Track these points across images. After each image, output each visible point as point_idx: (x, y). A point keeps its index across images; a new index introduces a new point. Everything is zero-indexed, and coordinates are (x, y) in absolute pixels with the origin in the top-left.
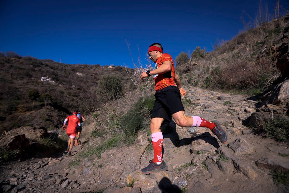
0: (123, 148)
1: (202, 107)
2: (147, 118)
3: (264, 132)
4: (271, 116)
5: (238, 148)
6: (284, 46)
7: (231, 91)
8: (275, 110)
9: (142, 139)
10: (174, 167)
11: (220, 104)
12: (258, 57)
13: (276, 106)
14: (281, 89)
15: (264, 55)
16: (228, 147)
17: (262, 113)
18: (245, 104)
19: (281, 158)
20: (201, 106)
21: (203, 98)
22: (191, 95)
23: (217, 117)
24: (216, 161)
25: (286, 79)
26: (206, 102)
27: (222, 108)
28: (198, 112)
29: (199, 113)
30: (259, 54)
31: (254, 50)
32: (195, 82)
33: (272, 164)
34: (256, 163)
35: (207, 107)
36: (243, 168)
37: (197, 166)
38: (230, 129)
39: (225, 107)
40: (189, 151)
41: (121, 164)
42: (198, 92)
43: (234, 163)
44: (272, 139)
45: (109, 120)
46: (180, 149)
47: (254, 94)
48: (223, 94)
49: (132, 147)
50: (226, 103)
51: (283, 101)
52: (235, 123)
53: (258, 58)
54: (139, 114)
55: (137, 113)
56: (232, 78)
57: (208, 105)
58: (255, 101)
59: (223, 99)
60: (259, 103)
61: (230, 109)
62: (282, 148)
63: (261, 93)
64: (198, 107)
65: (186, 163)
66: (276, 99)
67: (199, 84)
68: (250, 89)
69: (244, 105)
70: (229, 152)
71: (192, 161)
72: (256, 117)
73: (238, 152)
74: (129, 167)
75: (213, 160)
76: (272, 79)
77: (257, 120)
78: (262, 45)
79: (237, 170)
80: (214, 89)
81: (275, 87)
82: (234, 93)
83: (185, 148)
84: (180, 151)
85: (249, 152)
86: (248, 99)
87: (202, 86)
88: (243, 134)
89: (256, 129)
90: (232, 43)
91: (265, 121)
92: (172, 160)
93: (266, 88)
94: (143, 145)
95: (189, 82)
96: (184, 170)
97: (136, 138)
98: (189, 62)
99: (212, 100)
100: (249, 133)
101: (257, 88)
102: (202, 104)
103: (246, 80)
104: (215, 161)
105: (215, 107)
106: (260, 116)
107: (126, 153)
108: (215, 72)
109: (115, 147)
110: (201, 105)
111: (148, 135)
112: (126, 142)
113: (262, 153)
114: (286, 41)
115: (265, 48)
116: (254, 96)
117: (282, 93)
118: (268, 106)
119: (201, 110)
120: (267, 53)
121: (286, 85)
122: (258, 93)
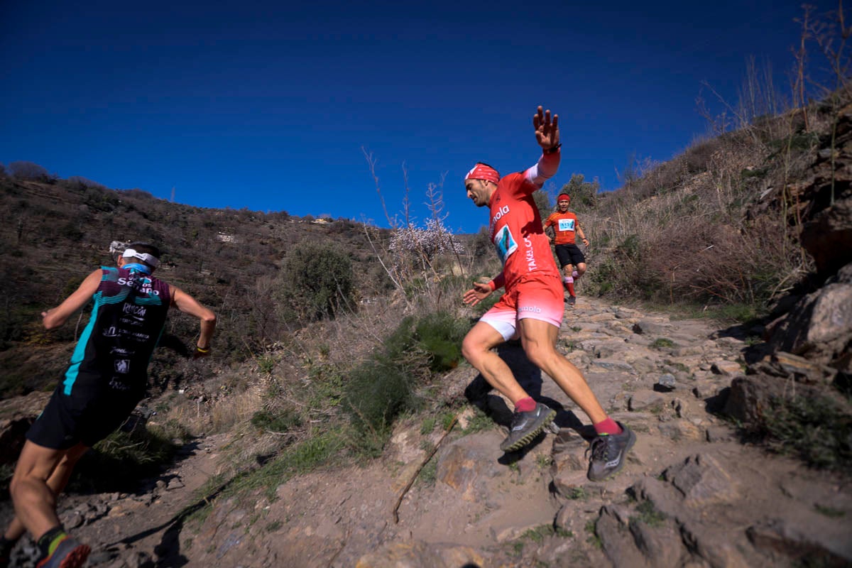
0: (345, 471)
1: (587, 351)
2: (424, 379)
3: (771, 436)
4: (792, 391)
5: (694, 484)
6: (821, 186)
7: (672, 307)
8: (800, 371)
9: (407, 444)
10: (502, 536)
11: (641, 347)
12: (748, 211)
13: (802, 359)
14: (817, 311)
15: (764, 208)
16: (665, 479)
17: (762, 380)
18: (711, 347)
19: (822, 520)
20: (584, 350)
21: (589, 326)
23: (630, 386)
24: (629, 524)
25: (829, 280)
26: (600, 337)
27: (647, 358)
30: (751, 204)
31: (735, 192)
33: (797, 538)
34: (750, 535)
35: (601, 354)
36: (709, 549)
37: (570, 535)
38: (670, 424)
39: (655, 356)
40: (547, 487)
41: (337, 522)
43: (682, 530)
44: (793, 458)
45: (307, 380)
46: (520, 481)
47: (738, 319)
48: (648, 317)
49: (375, 470)
50: (657, 343)
51: (821, 346)
52: (685, 406)
53: (749, 216)
54: (400, 367)
55: (392, 365)
56: (675, 270)
57: (606, 349)
58: (742, 342)
59: (649, 332)
60: (752, 346)
61: (669, 363)
62: (824, 488)
63: (759, 316)
64: (576, 352)
65: (537, 525)
66: (803, 339)
68: (728, 304)
69: (711, 353)
70: (667, 496)
71: (555, 519)
72: (747, 392)
73: (696, 498)
74: (362, 531)
75: (619, 519)
76: (790, 279)
77: (750, 399)
78: (757, 179)
79: (692, 556)
80: (621, 298)
81: (798, 301)
82: (682, 314)
83: (535, 479)
84: (521, 486)
85: (727, 498)
86: (722, 334)
87: (587, 289)
88: (708, 439)
89: (745, 425)
90: (674, 169)
91: (773, 403)
92: (495, 514)
93: (772, 302)
94: (406, 462)
96: (532, 549)
97: (389, 441)
99: (617, 333)
100: (725, 437)
101: (746, 301)
102: (586, 344)
103: (714, 277)
104: (626, 521)
105: (625, 356)
106: (756, 388)
107: (355, 486)
108: (627, 249)
109: (320, 468)
110: (585, 348)
111: (423, 434)
112: (355, 452)
113: (764, 501)
114: (825, 172)
115: (769, 188)
116: (738, 327)
117: (821, 323)
118: (780, 359)
119: (585, 362)
120: (773, 204)
121: (830, 298)
122: (751, 318)
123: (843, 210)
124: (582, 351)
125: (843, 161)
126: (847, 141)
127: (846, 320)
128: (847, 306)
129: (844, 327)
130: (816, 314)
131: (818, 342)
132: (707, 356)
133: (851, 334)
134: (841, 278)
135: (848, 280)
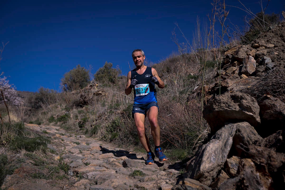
1: (90, 180)
6: (217, 88)
11: (124, 176)
12: (188, 97)
13: (197, 182)
14: (205, 154)
15: (195, 96)
18: (162, 175)
20: (89, 179)
21: (96, 162)
22: (79, 153)
25: (212, 137)
26: (101, 169)
27: (125, 184)
30: (190, 93)
31: (184, 86)
32: (93, 127)
35: (98, 182)
39: (131, 182)
42: (93, 147)
47: (179, 158)
50: (134, 173)
51: (206, 174)
53: (188, 100)
57: (102, 178)
58: (178, 172)
59: (131, 166)
60: (181, 174)
61: (137, 187)
64: (83, 181)
66: (199, 170)
67: (99, 133)
68: (175, 149)
69: (161, 179)
76: (202, 136)
78: (194, 81)
80: (123, 143)
86: (170, 167)
87: (103, 136)
90: (160, 68)
93: (194, 148)
95: (81, 126)
98: (88, 87)
99: (112, 167)
101: (183, 147)
102: (90, 174)
103: (170, 133)
105: (112, 182)
110: (89, 177)
114: (219, 81)
115: (197, 86)
116: (178, 163)
117: (206, 161)
118: (186, 183)
119: (86, 188)
120: (198, 94)
121: (211, 147)
122: (185, 158)
123: (219, 100)
124: (87, 180)
125: (226, 77)
126: (228, 67)
127: (217, 159)
128: (218, 152)
129: (215, 163)
130: (204, 156)
131: (205, 172)
132: (158, 182)
133: (219, 167)
134: (217, 136)
135: (219, 138)
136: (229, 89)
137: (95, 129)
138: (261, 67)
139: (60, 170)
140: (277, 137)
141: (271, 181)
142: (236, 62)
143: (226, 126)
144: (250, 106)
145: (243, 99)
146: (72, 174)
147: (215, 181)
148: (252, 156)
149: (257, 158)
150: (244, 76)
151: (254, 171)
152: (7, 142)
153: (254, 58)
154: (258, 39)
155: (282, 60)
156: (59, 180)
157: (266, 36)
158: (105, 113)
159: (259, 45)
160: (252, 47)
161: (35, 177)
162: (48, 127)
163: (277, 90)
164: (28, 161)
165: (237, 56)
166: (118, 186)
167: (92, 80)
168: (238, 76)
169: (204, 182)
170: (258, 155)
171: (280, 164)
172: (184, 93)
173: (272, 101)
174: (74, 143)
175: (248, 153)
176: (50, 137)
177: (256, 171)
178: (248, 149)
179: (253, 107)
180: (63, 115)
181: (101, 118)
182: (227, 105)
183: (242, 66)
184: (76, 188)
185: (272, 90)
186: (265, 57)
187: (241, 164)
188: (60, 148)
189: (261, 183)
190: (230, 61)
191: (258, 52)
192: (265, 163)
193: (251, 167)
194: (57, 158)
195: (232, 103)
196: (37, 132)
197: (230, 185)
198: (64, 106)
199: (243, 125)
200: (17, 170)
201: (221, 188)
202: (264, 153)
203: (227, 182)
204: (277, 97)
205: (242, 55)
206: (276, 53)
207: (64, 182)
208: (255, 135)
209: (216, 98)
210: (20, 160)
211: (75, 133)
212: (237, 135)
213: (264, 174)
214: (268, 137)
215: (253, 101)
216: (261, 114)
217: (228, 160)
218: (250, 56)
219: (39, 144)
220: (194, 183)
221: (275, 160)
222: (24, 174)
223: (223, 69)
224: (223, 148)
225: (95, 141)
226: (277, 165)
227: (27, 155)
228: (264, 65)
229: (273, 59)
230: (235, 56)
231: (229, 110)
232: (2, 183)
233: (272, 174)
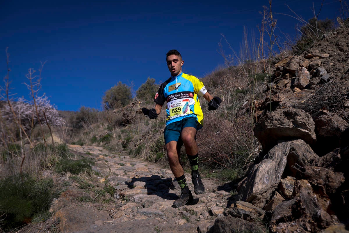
1: (137, 203)
4: (242, 225)
6: (268, 103)
8: (247, 213)
12: (237, 113)
14: (258, 175)
15: (244, 112)
17: (229, 220)
18: (212, 197)
22: (124, 175)
23: (160, 228)
25: (264, 157)
28: (125, 217)
29: (128, 218)
30: (239, 109)
31: (232, 101)
32: (137, 146)
35: (145, 205)
42: (138, 168)
47: (229, 178)
51: (259, 196)
53: (237, 116)
57: (149, 201)
58: (228, 193)
60: (232, 196)
61: (187, 210)
64: (130, 204)
66: (251, 192)
67: (144, 153)
68: (225, 169)
69: (211, 201)
72: (221, 228)
76: (253, 155)
78: (243, 95)
86: (220, 188)
87: (148, 157)
93: (245, 168)
95: (125, 146)
98: (131, 105)
101: (233, 167)
103: (218, 152)
105: (160, 206)
106: (226, 226)
110: (136, 200)
114: (270, 95)
115: (247, 101)
116: (228, 184)
117: (259, 182)
118: (238, 206)
119: (133, 211)
120: (248, 110)
121: (264, 168)
122: (236, 178)
123: (271, 117)
124: (134, 203)
125: (277, 91)
126: (279, 80)
127: (270, 180)
128: (271, 172)
129: (269, 185)
130: (257, 177)
131: (258, 194)
132: (208, 204)
133: (273, 189)
134: (269, 156)
135: (272, 157)
136: (281, 103)
137: (140, 148)
138: (315, 79)
139: (106, 193)
140: (335, 156)
141: (329, 203)
142: (288, 74)
143: (279, 144)
144: (304, 123)
145: (297, 115)
146: (118, 197)
147: (269, 203)
148: (308, 177)
149: (314, 178)
150: (297, 89)
151: (310, 192)
152: (52, 165)
153: (307, 70)
154: (311, 49)
155: (338, 70)
156: (106, 203)
157: (319, 45)
158: (149, 133)
159: (313, 55)
160: (304, 57)
161: (81, 200)
162: (91, 147)
163: (334, 104)
164: (74, 184)
165: (289, 68)
166: (166, 210)
167: (135, 97)
168: (290, 89)
169: (257, 204)
170: (315, 176)
171: (339, 185)
172: (232, 109)
173: (328, 117)
174: (119, 164)
175: (304, 174)
176: (94, 159)
177: (313, 192)
178: (304, 170)
179: (307, 123)
180: (105, 135)
181: (145, 138)
182: (280, 122)
183: (295, 79)
184: (123, 212)
185: (328, 105)
186: (320, 69)
187: (297, 186)
188: (105, 170)
189: (319, 206)
190: (281, 74)
191: (311, 63)
192: (323, 184)
193: (307, 188)
194: (102, 180)
195: (285, 120)
196: (80, 153)
197: (285, 207)
198: (106, 125)
199: (298, 142)
200: (63, 193)
201: (276, 211)
202: (321, 174)
203: (282, 204)
204: (334, 112)
205: (294, 66)
206: (332, 64)
207: (110, 206)
208: (310, 153)
209: (268, 114)
210: (65, 184)
211: (119, 154)
212: (291, 154)
213: (322, 196)
214: (325, 156)
215: (308, 117)
216: (316, 131)
217: (282, 180)
218: (303, 67)
219: (83, 166)
220: (247, 206)
221: (334, 181)
222: (71, 198)
223: (274, 82)
224: (276, 168)
225: (140, 162)
226: (336, 186)
227: (72, 178)
228: (318, 77)
229: (328, 70)
230: (286, 68)
231: (282, 127)
232: (50, 206)
233: (330, 196)
